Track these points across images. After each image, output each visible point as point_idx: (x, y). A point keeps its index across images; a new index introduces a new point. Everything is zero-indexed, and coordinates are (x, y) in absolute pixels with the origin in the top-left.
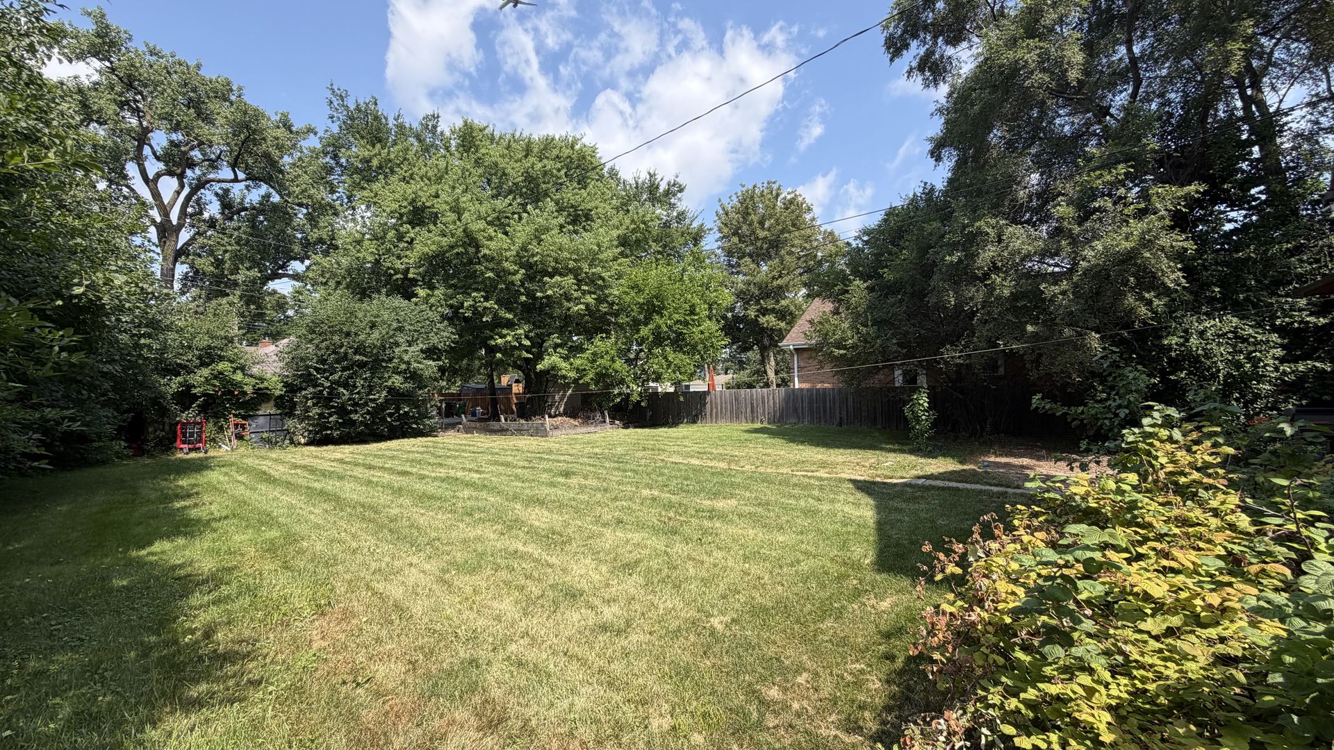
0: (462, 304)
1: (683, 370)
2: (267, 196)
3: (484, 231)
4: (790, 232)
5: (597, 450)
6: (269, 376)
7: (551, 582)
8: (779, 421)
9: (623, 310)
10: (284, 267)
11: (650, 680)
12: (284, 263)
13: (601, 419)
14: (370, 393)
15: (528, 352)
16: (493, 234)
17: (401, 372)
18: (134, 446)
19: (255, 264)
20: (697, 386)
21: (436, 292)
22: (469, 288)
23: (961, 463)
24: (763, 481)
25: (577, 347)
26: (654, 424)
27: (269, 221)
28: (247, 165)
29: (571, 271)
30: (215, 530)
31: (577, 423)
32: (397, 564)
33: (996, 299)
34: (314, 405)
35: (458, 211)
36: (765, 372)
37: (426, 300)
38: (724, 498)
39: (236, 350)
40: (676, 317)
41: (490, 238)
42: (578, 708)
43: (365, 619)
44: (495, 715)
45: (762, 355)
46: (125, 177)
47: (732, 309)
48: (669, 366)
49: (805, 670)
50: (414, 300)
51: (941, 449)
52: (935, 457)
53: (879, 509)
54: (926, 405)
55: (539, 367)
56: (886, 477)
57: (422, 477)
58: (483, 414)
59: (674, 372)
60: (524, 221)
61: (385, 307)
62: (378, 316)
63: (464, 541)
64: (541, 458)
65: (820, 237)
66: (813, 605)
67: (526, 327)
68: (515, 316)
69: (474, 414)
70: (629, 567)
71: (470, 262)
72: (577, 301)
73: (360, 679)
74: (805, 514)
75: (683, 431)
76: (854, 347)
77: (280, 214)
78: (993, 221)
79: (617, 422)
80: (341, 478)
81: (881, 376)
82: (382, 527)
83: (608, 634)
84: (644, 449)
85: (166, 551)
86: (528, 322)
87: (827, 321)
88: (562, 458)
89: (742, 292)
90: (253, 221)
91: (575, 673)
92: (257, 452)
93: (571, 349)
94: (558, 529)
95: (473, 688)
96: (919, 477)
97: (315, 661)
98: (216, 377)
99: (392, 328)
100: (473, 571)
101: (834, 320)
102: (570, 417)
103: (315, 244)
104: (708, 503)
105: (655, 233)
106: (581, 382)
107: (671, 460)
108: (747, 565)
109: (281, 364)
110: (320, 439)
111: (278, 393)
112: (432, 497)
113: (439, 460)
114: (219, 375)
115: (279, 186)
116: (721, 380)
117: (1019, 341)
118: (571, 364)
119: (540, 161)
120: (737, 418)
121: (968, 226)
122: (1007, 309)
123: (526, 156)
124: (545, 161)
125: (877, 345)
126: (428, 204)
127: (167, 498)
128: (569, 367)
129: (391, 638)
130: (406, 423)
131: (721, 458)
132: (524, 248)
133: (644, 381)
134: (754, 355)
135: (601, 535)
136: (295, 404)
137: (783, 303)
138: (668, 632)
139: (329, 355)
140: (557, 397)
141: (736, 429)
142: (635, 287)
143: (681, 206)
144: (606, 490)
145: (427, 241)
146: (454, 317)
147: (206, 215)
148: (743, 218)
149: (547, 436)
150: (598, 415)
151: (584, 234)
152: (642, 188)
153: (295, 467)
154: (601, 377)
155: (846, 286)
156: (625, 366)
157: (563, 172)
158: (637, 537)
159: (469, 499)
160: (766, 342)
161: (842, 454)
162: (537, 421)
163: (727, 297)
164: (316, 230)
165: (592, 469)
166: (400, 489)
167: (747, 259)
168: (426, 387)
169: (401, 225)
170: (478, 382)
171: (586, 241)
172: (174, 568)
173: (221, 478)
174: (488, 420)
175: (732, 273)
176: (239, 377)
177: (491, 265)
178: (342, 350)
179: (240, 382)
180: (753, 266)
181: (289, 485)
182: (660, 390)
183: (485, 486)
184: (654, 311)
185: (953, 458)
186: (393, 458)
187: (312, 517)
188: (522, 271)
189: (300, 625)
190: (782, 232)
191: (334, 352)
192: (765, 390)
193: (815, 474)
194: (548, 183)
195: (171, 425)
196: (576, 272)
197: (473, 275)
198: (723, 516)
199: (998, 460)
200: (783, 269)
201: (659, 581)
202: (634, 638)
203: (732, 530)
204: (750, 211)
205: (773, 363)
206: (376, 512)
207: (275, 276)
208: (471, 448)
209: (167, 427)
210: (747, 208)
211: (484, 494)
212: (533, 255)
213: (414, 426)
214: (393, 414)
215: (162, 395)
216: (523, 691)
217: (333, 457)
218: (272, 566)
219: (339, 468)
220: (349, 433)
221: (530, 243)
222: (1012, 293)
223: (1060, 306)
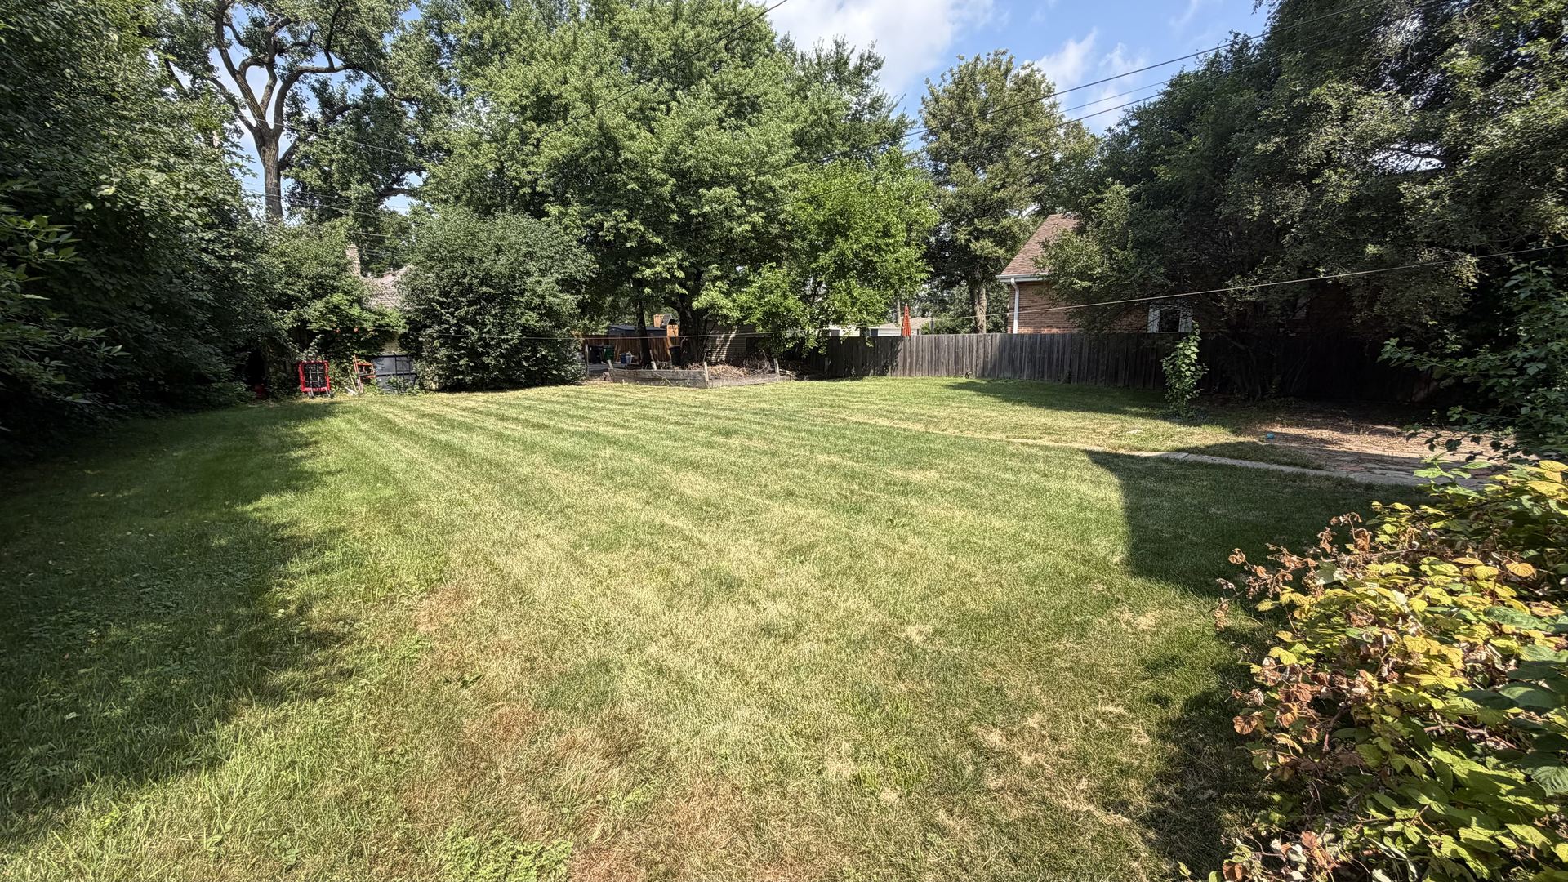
0: (602, 224)
1: (871, 309)
2: (369, 90)
3: (624, 127)
4: (1019, 124)
5: (764, 405)
6: (389, 311)
7: (703, 566)
8: (989, 376)
9: (798, 232)
10: (398, 180)
11: (825, 707)
12: (399, 176)
13: (770, 368)
14: (501, 332)
15: (683, 286)
16: (636, 131)
17: (534, 308)
18: (257, 387)
19: (367, 177)
20: (887, 330)
21: (571, 210)
22: (609, 204)
23: (1235, 433)
24: (971, 449)
25: (741, 280)
26: (833, 375)
27: (375, 122)
28: (342, 47)
29: (733, 180)
30: (326, 485)
31: (741, 373)
32: (523, 534)
33: (1325, 206)
34: (442, 345)
35: (591, 100)
36: (974, 313)
37: (559, 219)
38: (922, 469)
39: (350, 280)
40: (865, 240)
41: (632, 138)
42: (731, 739)
43: (479, 601)
44: (625, 740)
45: (971, 292)
46: (211, 69)
47: (936, 232)
48: (854, 304)
49: (1037, 708)
50: (545, 219)
51: (1205, 414)
52: (1199, 425)
53: (1127, 488)
54: (1194, 356)
55: (695, 305)
56: (1133, 448)
57: (560, 431)
58: (634, 360)
59: (860, 312)
60: (672, 113)
61: (512, 227)
62: (504, 239)
63: (602, 509)
64: (697, 414)
65: (1061, 132)
66: (1045, 616)
67: (679, 255)
68: (665, 240)
69: (624, 360)
70: (800, 553)
71: (610, 170)
72: (741, 220)
73: (467, 677)
74: (1029, 495)
75: (868, 384)
76: (1103, 277)
77: (386, 112)
78: (1339, 87)
79: (789, 372)
80: (470, 429)
81: (1131, 319)
82: (508, 489)
83: (773, 639)
84: (821, 405)
85: (274, 508)
86: (681, 247)
87: (1068, 242)
88: (722, 413)
89: (951, 208)
90: (357, 123)
91: (728, 690)
92: (385, 398)
93: (733, 283)
94: (714, 500)
95: (601, 699)
96: (1179, 451)
97: (418, 650)
98: (331, 312)
99: (522, 253)
100: (608, 549)
101: (1077, 241)
102: (734, 365)
103: (431, 151)
104: (899, 473)
105: (840, 128)
106: (746, 322)
107: (855, 419)
108: (953, 558)
109: (401, 297)
110: (453, 386)
111: (401, 331)
112: (567, 455)
113: (580, 412)
114: (334, 309)
115: (382, 75)
116: (917, 323)
117: (1347, 267)
118: (734, 301)
119: (693, 27)
120: (937, 370)
121: (1298, 95)
122: (1341, 222)
123: (674, 22)
124: (699, 27)
125: (1136, 276)
126: (555, 93)
127: (284, 447)
128: (731, 304)
129: (509, 627)
130: (545, 369)
131: (916, 417)
132: (674, 150)
133: (822, 323)
134: (961, 291)
135: (767, 509)
136: (421, 343)
137: (1005, 222)
138: (849, 641)
139: (453, 286)
140: (718, 341)
141: (934, 384)
142: (812, 200)
143: (877, 90)
144: (773, 454)
145: (557, 143)
146: (594, 242)
147: (305, 117)
148: (959, 105)
149: (705, 387)
150: (766, 364)
151: (748, 130)
152: (826, 64)
153: (423, 415)
154: (770, 317)
155: (1099, 192)
156: (800, 303)
157: (723, 43)
158: (811, 514)
159: (611, 459)
160: (978, 274)
161: (1071, 417)
162: (694, 369)
163: (931, 214)
164: (429, 133)
165: (758, 427)
166: (534, 445)
167: (960, 163)
168: (565, 326)
169: (524, 122)
170: (627, 322)
171: (752, 138)
172: (276, 527)
173: (344, 426)
174: (639, 367)
175: (939, 183)
176: (356, 311)
177: (634, 174)
178: (466, 281)
179: (359, 318)
180: (967, 172)
181: (414, 437)
182: (841, 334)
183: (630, 444)
184: (838, 232)
185: (1224, 427)
186: (529, 408)
187: (433, 474)
188: (673, 181)
189: (406, 603)
190: (1010, 124)
191: (458, 283)
192: (974, 335)
193: (1039, 442)
194: (704, 59)
195: (293, 366)
196: (738, 181)
197: (612, 187)
198: (919, 492)
199: (1285, 430)
200: (1008, 177)
201: (838, 573)
202: (805, 646)
203: (933, 510)
204: (969, 94)
205: (984, 303)
206: (503, 471)
207: (390, 192)
208: (618, 399)
209: (289, 368)
210: (964, 91)
211: (628, 454)
212: (685, 159)
213: (554, 372)
214: (530, 358)
215: (277, 331)
216: (662, 709)
217: (464, 405)
218: (383, 531)
219: (469, 418)
220: (483, 378)
221: (681, 144)
222: (1351, 197)
223: (1425, 216)
